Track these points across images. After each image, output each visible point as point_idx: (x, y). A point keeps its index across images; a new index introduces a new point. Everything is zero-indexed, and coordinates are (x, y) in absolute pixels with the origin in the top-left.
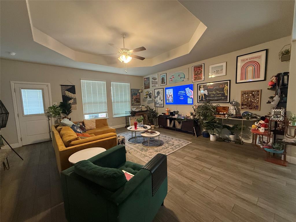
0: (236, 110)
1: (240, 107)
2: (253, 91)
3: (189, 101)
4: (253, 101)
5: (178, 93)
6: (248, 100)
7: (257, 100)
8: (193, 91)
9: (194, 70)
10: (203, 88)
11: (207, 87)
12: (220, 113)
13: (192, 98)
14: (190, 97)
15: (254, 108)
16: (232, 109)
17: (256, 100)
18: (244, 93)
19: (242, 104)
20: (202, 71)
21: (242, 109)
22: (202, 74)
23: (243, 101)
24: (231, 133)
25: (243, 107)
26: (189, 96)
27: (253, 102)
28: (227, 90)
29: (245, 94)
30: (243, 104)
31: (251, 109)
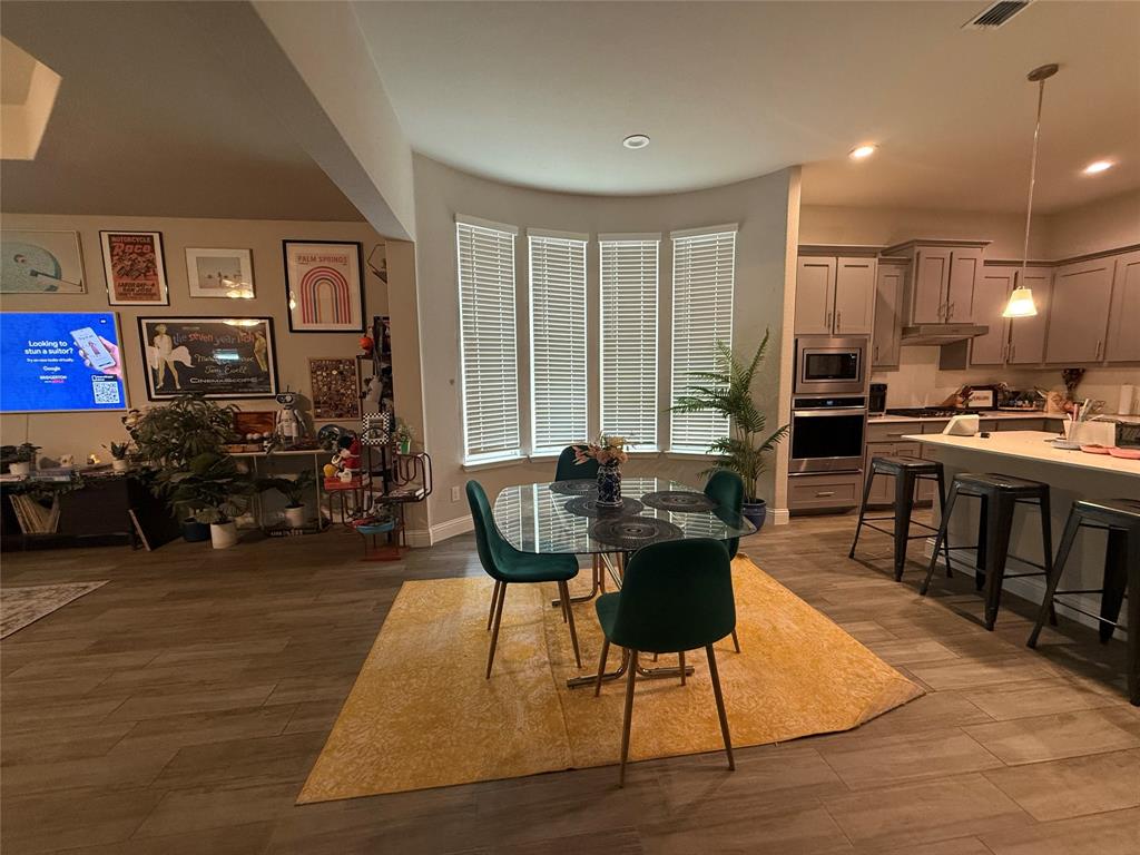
0: (298, 421)
1: (311, 413)
2: (340, 362)
3: (105, 392)
4: (342, 391)
5: (27, 352)
6: (330, 389)
7: (353, 387)
8: (117, 349)
9: (112, 249)
10: (166, 338)
11: (187, 333)
12: (249, 436)
13: (115, 378)
14: (108, 372)
15: (348, 412)
16: (287, 421)
17: (349, 388)
18: (317, 367)
19: (316, 403)
20: (153, 262)
21: (318, 416)
22: (156, 274)
23: (317, 392)
24: (290, 503)
25: (319, 410)
26: (98, 368)
27: (343, 394)
28: (264, 351)
29: (320, 368)
30: (319, 403)
31: (341, 416)
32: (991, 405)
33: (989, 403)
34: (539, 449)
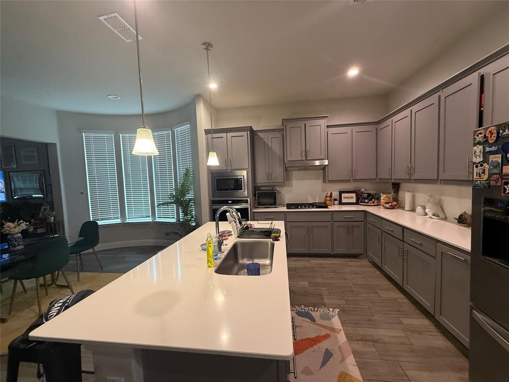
32: (355, 202)
33: (354, 200)
34: (129, 219)
